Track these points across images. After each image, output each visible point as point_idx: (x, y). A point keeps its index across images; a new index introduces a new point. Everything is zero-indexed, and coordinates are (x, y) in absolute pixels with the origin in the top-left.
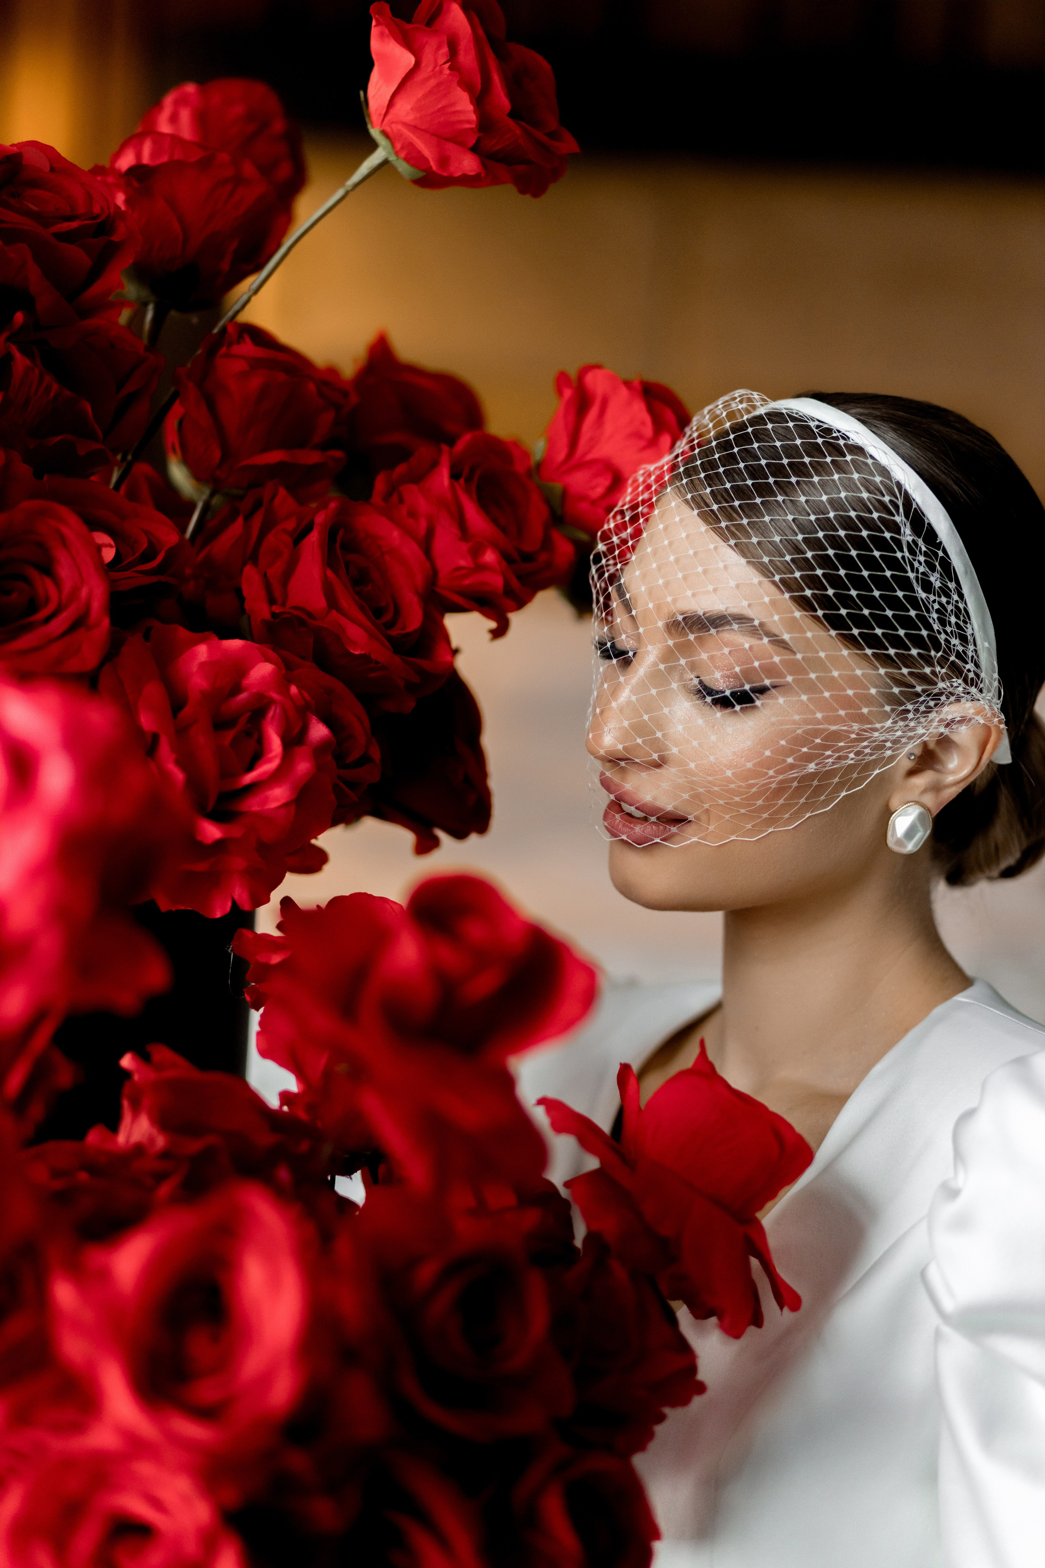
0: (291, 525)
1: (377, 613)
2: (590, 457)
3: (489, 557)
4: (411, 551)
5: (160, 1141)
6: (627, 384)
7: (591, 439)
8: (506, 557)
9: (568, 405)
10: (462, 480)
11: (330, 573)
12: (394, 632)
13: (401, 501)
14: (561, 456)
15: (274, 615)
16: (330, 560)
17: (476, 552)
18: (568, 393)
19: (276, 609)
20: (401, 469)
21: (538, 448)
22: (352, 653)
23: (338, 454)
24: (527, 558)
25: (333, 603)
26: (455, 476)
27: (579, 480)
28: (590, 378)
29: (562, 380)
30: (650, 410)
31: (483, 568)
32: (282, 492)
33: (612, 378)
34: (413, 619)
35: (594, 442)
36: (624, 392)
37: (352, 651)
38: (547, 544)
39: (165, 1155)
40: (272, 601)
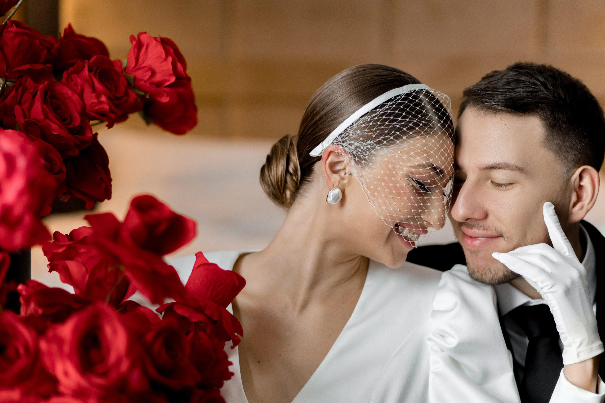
0: (32, 91)
1: (64, 120)
2: (142, 66)
3: (103, 98)
4: (75, 97)
5: (40, 311)
6: (155, 39)
7: (143, 59)
8: (109, 98)
9: (135, 47)
10: (93, 72)
11: (44, 106)
12: (70, 127)
13: (72, 80)
14: (133, 65)
15: (26, 122)
16: (45, 101)
17: (98, 97)
18: (134, 43)
19: (26, 120)
20: (71, 69)
21: (125, 63)
22: (54, 134)
23: (50, 65)
24: (118, 99)
25: (46, 116)
26: (90, 70)
27: (139, 74)
28: (142, 37)
29: (132, 38)
30: (164, 48)
31: (101, 103)
32: (29, 79)
33: (150, 37)
34: (77, 122)
35: (144, 60)
36: (154, 42)
37: (53, 133)
38: (126, 94)
39: (43, 315)
40: (25, 117)
